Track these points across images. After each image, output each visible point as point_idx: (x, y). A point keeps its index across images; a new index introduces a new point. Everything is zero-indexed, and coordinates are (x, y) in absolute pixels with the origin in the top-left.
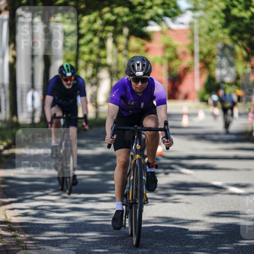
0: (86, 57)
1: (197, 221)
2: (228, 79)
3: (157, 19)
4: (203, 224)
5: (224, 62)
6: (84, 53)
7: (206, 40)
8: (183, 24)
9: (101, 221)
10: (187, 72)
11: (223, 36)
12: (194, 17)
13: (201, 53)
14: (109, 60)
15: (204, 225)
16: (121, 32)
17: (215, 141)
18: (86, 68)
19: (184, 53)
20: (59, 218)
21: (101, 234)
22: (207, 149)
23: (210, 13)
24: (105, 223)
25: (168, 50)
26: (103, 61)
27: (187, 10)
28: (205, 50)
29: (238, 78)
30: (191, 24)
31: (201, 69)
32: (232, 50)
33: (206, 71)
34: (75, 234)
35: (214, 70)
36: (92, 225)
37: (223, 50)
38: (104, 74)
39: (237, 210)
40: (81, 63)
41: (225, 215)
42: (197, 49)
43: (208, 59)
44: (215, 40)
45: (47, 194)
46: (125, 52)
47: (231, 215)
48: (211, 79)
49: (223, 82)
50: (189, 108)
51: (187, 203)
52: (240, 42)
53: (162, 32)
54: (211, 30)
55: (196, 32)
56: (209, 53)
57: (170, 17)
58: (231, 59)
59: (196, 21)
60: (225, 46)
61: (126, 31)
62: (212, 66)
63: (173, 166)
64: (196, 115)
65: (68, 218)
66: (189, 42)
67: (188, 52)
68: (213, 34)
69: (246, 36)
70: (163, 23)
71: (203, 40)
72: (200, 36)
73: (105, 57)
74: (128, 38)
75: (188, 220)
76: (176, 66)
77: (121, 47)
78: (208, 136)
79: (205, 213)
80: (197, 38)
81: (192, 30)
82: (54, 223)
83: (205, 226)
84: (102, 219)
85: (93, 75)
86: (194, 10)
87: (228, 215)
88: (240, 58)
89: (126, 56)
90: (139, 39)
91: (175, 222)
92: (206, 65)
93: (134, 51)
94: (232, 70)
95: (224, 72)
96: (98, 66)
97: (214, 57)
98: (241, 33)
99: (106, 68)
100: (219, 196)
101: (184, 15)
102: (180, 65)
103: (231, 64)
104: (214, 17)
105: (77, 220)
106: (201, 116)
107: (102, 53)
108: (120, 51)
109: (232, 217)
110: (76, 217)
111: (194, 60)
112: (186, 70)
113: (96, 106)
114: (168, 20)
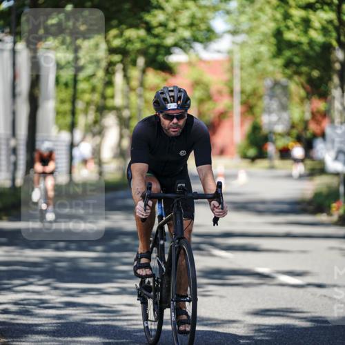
0: (87, 97)
1: (234, 321)
2: (280, 128)
3: (183, 45)
4: (243, 325)
5: (275, 105)
6: (84, 92)
7: (250, 75)
8: (219, 52)
9: (104, 320)
10: (224, 117)
11: (274, 68)
12: (234, 43)
13: (242, 92)
14: (118, 101)
15: (244, 327)
16: (134, 63)
17: (260, 212)
18: (86, 112)
19: (220, 92)
20: (47, 317)
21: (104, 338)
22: (249, 224)
23: (257, 37)
24: (110, 323)
25: (198, 88)
26: (110, 103)
27: (225, 32)
28: (248, 88)
29: (293, 126)
30: (230, 52)
31: (243, 114)
32: (285, 88)
33: (250, 117)
34: (69, 339)
35: (260, 116)
36: (93, 325)
37: (272, 88)
38: (110, 121)
39: (289, 306)
40: (80, 105)
41: (274, 313)
42: (237, 87)
43: (252, 101)
44: (263, 75)
45: (31, 284)
46: (139, 90)
47: (281, 313)
48: (256, 128)
49: (272, 132)
50: (226, 167)
51: (221, 297)
52: (296, 78)
53: (190, 64)
54: (256, 61)
55: (236, 63)
56: (254, 93)
57: (201, 42)
58: (284, 100)
59: (236, 48)
60: (276, 83)
61: (141, 61)
62: (257, 110)
63: (203, 246)
64: (235, 176)
65: (59, 317)
66: (226, 76)
67: (226, 90)
68: (260, 66)
69: (304, 69)
70: (192, 51)
71: (245, 75)
72: (242, 69)
73: (113, 97)
74: (144, 72)
75: (223, 321)
76: (208, 110)
77: (135, 83)
78: (251, 205)
79: (247, 311)
80: (237, 72)
81: (231, 60)
82: (40, 323)
83: (246, 328)
84: (106, 318)
85: (96, 122)
86: (234, 33)
87: (277, 313)
88: (296, 99)
89: (140, 96)
90: (159, 72)
91: (205, 322)
92: (249, 108)
93: (152, 89)
94: (285, 115)
95: (274, 118)
96: (102, 109)
97: (260, 97)
98: (298, 65)
99: (114, 112)
100: (265, 288)
101: (220, 40)
102: (214, 108)
103: (284, 108)
104: (262, 42)
105: (71, 319)
106: (242, 178)
107: (109, 91)
108: (132, 89)
109: (282, 316)
110: (70, 315)
111: (233, 101)
112: (223, 115)
113: (100, 163)
114: (198, 46)
